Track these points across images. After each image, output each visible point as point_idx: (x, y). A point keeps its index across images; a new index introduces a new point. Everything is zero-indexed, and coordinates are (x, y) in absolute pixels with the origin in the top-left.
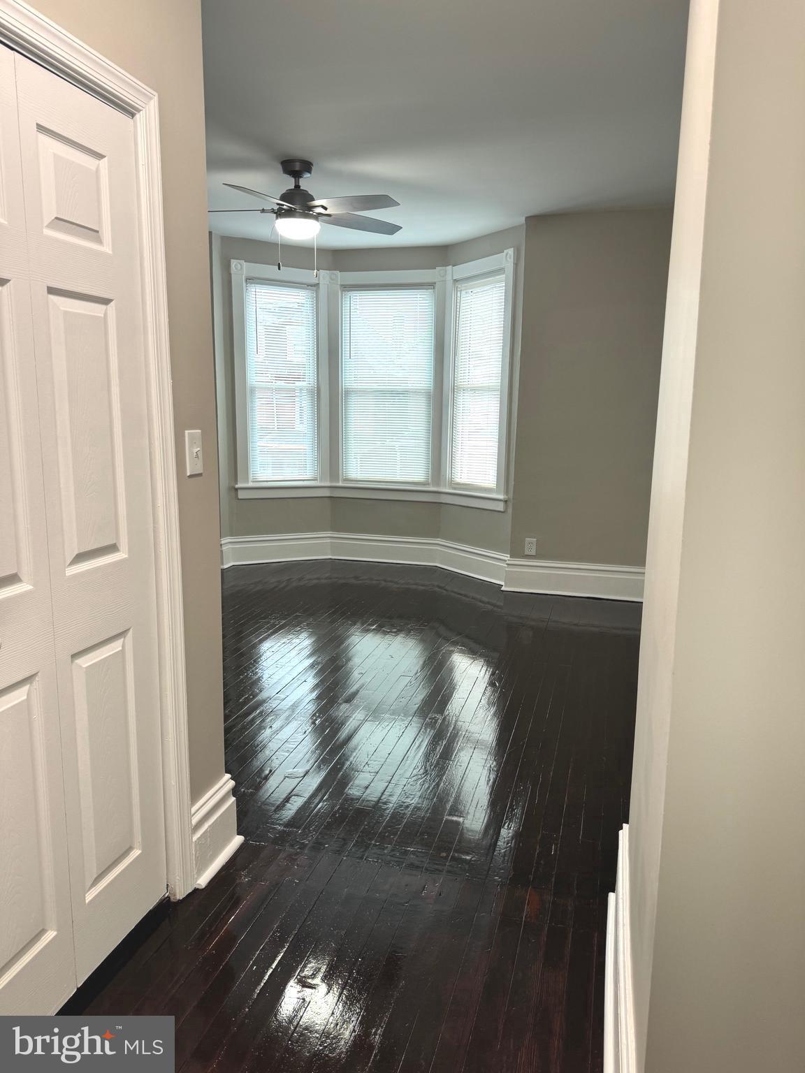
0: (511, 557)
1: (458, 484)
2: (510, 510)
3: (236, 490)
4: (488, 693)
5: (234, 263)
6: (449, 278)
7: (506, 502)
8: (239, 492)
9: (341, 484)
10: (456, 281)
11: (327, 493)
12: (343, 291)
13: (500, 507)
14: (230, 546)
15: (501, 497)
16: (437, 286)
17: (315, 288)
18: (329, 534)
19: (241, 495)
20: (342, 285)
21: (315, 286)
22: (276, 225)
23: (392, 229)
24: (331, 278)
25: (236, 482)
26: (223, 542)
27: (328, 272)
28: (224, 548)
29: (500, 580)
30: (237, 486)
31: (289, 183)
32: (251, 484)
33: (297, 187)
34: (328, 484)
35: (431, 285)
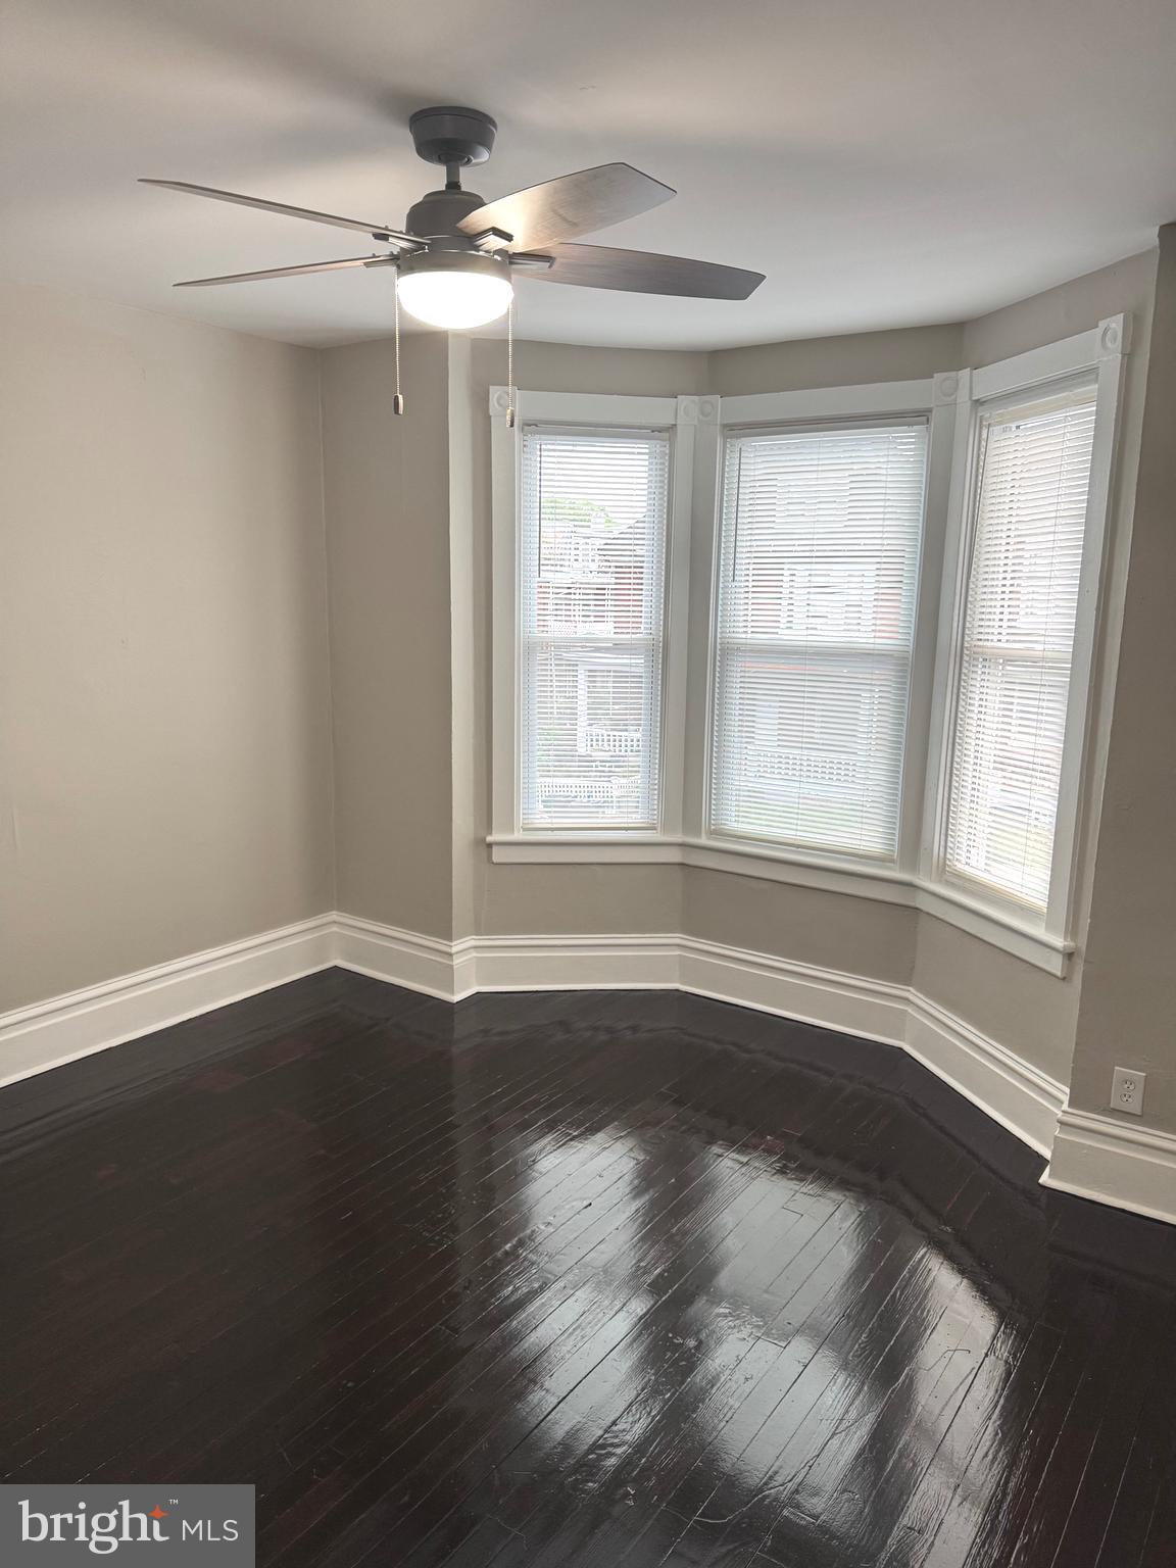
0: (1071, 1105)
1: (959, 876)
2: (1078, 979)
3: (490, 845)
5: (495, 392)
6: (963, 397)
7: (1069, 956)
8: (495, 849)
9: (703, 841)
10: (978, 403)
11: (674, 856)
12: (725, 438)
13: (1055, 965)
14: (475, 954)
15: (1059, 942)
16: (934, 416)
17: (666, 435)
18: (676, 938)
19: (498, 855)
20: (724, 426)
21: (665, 432)
23: (733, 284)
24: (703, 413)
25: (489, 829)
26: (454, 950)
27: (696, 398)
28: (457, 961)
30: (489, 839)
32: (518, 836)
33: (453, 185)
34: (678, 838)
35: (920, 416)
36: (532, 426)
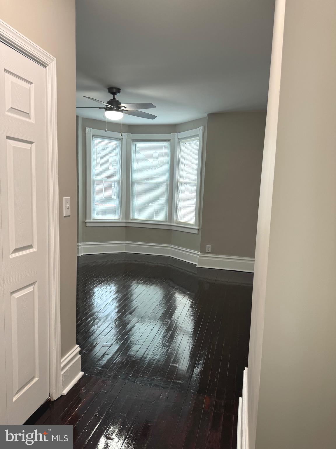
0: (200, 253)
1: (179, 222)
2: (200, 233)
3: (86, 223)
4: (190, 311)
5: (87, 129)
6: (176, 138)
7: (198, 230)
8: (87, 223)
9: (130, 221)
10: (179, 139)
11: (124, 225)
12: (132, 142)
13: (196, 232)
14: (83, 247)
15: (197, 228)
16: (171, 141)
18: (124, 242)
19: (88, 225)
20: (132, 139)
21: (121, 139)
22: (105, 114)
23: (153, 117)
24: (128, 136)
25: (86, 219)
26: (79, 245)
27: (127, 134)
28: (80, 247)
29: (196, 262)
30: (86, 221)
31: (111, 97)
32: (92, 221)
33: (114, 98)
34: (125, 221)
35: (169, 140)
36: (94, 136)
